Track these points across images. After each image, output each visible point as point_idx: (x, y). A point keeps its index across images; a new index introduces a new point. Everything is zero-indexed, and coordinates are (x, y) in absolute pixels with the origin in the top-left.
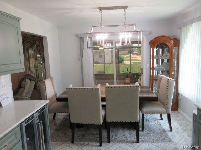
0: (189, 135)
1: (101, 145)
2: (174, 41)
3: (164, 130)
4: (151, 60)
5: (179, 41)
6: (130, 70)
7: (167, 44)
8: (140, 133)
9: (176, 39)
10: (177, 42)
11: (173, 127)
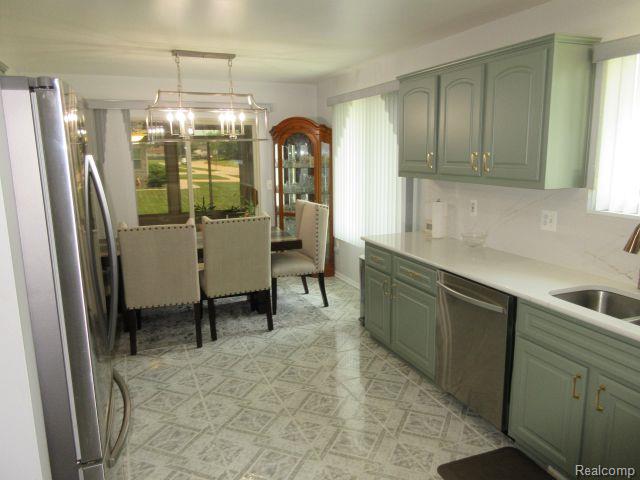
0: (355, 307)
1: (199, 345)
2: (321, 131)
3: (314, 308)
4: (277, 170)
5: (330, 130)
6: (212, 203)
7: (309, 135)
8: (274, 317)
9: (324, 126)
10: (327, 134)
11: (329, 300)
